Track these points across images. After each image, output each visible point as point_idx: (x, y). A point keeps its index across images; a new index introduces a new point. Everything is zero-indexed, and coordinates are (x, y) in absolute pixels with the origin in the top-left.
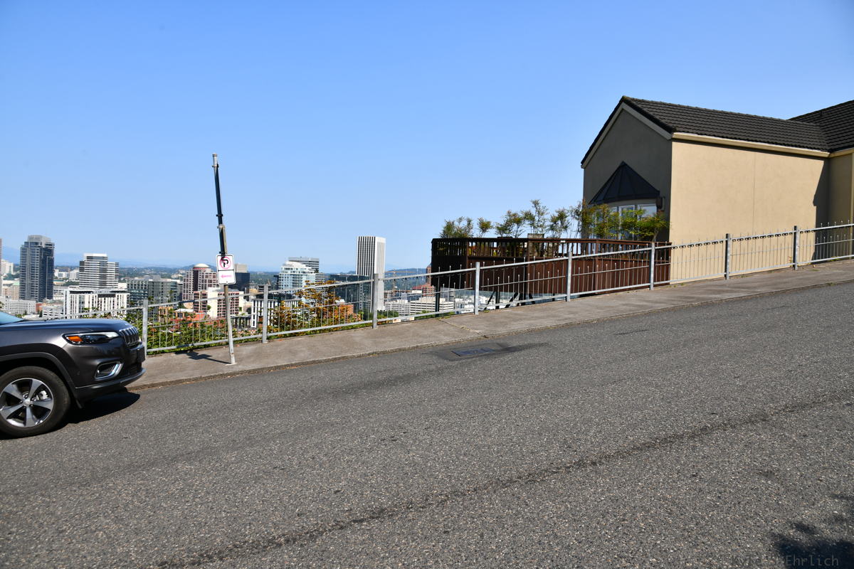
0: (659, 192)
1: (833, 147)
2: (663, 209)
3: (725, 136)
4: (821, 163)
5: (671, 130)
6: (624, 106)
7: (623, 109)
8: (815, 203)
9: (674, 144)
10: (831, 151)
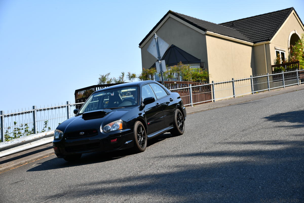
0: (200, 60)
1: (255, 41)
2: (204, 68)
3: (222, 34)
4: (250, 48)
5: (205, 30)
6: (170, 15)
7: (170, 17)
8: (251, 67)
9: (207, 36)
10: (254, 43)
